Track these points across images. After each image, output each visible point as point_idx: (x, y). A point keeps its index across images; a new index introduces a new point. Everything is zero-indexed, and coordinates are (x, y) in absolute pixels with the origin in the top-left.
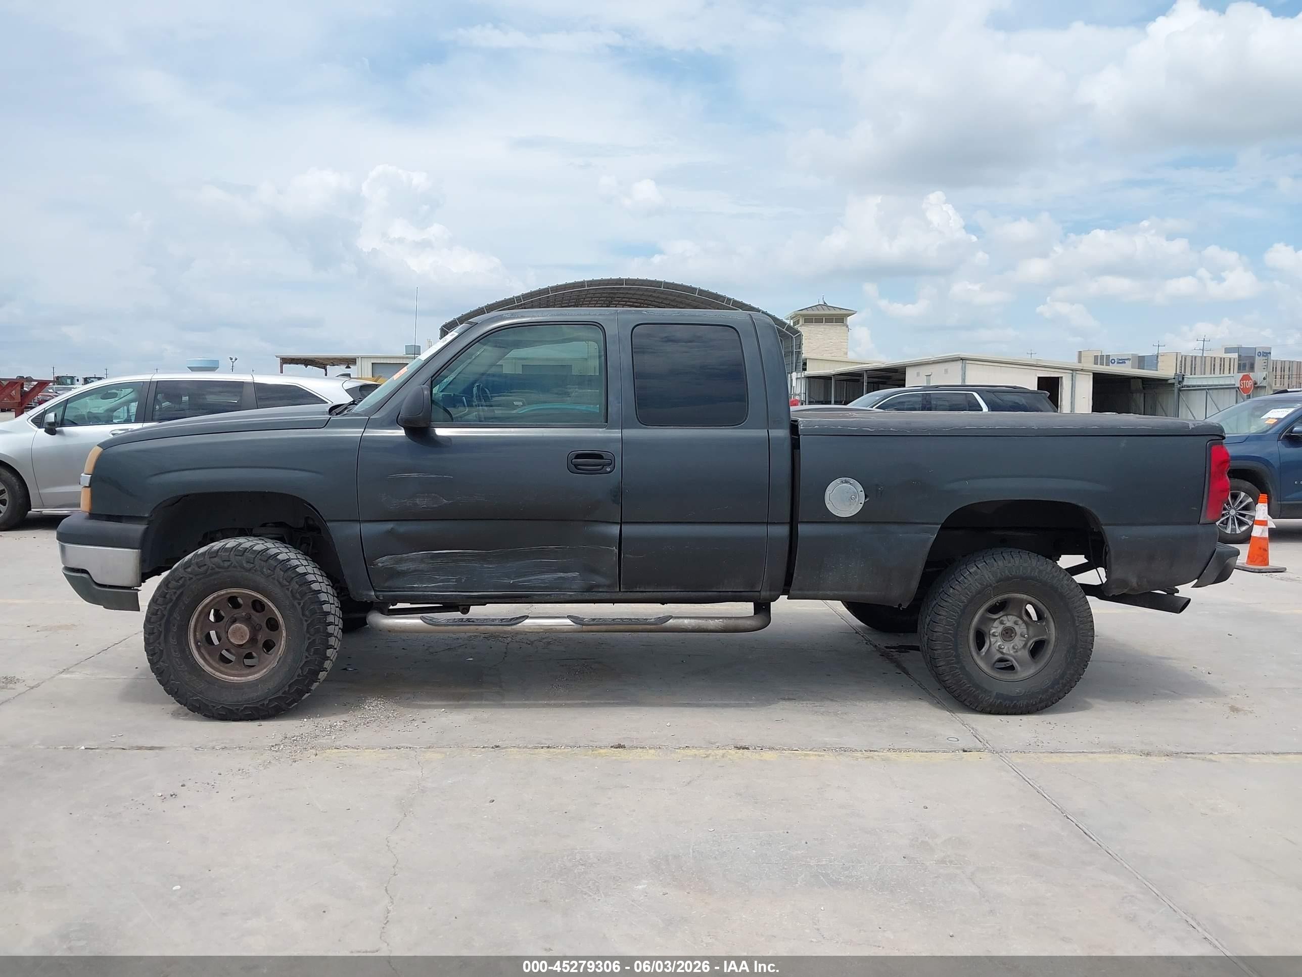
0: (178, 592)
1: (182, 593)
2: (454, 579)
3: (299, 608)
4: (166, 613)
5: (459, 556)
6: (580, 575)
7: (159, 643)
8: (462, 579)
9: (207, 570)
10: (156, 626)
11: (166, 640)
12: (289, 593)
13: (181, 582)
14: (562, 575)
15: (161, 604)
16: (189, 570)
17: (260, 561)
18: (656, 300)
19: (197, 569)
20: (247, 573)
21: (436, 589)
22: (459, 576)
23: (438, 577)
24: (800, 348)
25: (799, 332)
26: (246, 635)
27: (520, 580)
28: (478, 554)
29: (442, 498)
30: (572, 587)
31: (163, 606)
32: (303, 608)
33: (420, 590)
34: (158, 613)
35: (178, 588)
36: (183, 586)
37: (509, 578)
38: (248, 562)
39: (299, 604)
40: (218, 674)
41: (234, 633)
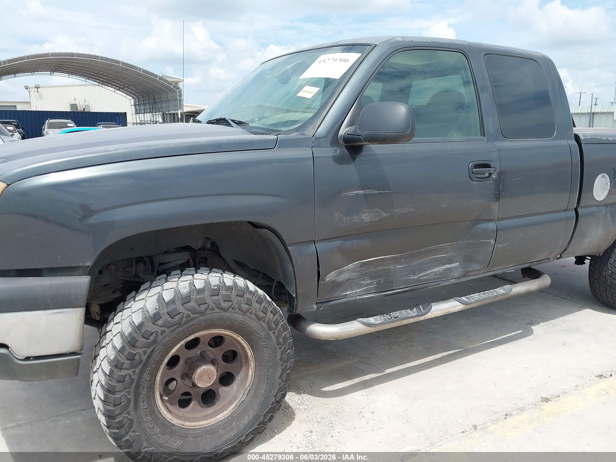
0: (149, 351)
1: (153, 351)
2: (374, 282)
3: (274, 338)
4: (135, 377)
5: (381, 261)
6: (460, 265)
7: (128, 413)
8: (381, 281)
9: (182, 318)
10: (124, 395)
11: (136, 408)
12: (265, 325)
13: (152, 338)
14: (448, 266)
15: (127, 367)
16: (160, 322)
17: (237, 297)
18: (76, 68)
19: (169, 319)
20: (225, 313)
21: (362, 293)
22: (379, 279)
23: (363, 282)
24: (181, 97)
25: (180, 88)
26: (213, 376)
27: (422, 275)
28: (394, 258)
29: (382, 212)
30: (455, 275)
31: (132, 370)
32: (278, 338)
33: (351, 296)
34: (126, 379)
35: (148, 346)
36: (155, 342)
37: (415, 274)
38: (225, 301)
39: (274, 333)
40: (187, 423)
41: (201, 375)
